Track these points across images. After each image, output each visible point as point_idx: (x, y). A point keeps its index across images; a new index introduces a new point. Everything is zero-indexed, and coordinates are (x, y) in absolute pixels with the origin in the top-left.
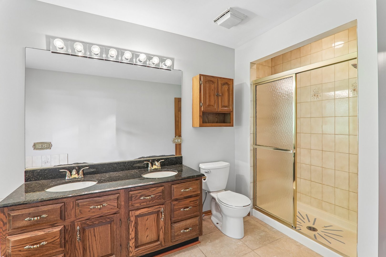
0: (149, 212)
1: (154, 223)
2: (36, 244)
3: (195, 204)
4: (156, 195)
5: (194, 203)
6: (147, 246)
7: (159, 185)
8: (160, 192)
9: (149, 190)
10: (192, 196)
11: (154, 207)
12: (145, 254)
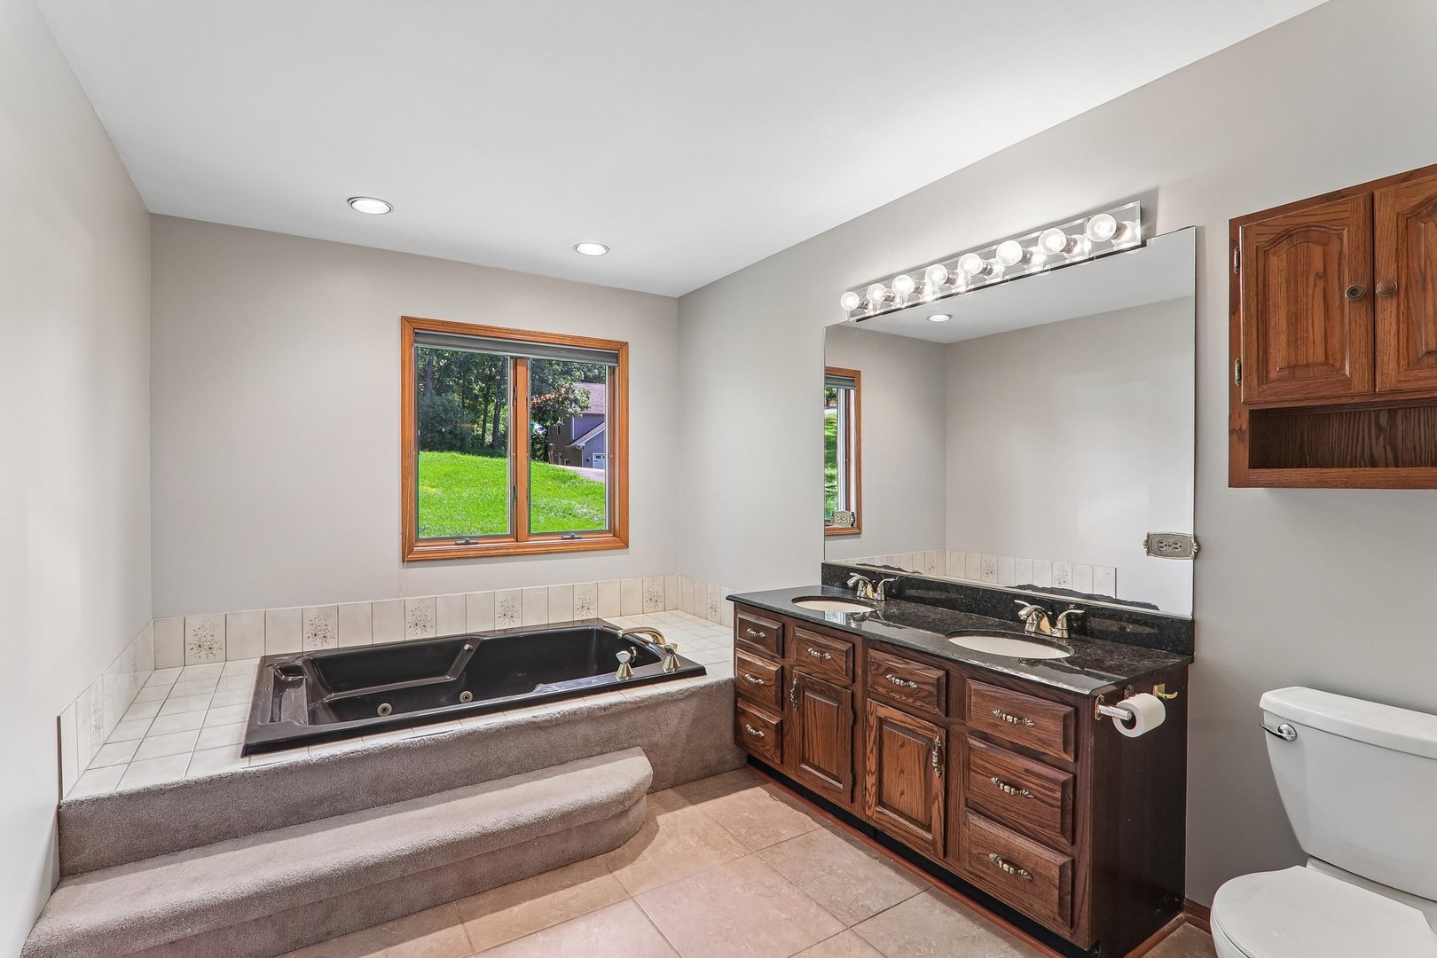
0: (907, 726)
1: (917, 766)
2: (753, 677)
3: (1047, 792)
4: (921, 686)
5: (1042, 786)
6: (901, 820)
7: (935, 661)
8: (932, 684)
9: (908, 663)
10: (1042, 757)
11: (919, 720)
12: (899, 839)
